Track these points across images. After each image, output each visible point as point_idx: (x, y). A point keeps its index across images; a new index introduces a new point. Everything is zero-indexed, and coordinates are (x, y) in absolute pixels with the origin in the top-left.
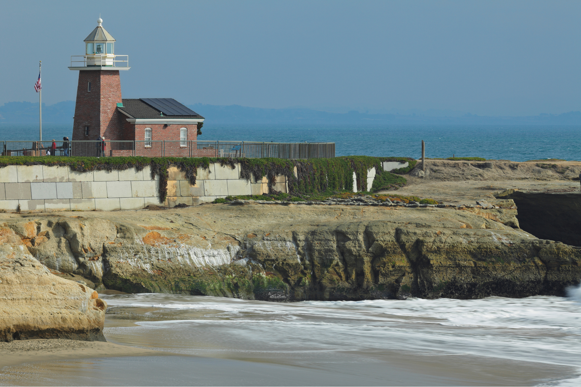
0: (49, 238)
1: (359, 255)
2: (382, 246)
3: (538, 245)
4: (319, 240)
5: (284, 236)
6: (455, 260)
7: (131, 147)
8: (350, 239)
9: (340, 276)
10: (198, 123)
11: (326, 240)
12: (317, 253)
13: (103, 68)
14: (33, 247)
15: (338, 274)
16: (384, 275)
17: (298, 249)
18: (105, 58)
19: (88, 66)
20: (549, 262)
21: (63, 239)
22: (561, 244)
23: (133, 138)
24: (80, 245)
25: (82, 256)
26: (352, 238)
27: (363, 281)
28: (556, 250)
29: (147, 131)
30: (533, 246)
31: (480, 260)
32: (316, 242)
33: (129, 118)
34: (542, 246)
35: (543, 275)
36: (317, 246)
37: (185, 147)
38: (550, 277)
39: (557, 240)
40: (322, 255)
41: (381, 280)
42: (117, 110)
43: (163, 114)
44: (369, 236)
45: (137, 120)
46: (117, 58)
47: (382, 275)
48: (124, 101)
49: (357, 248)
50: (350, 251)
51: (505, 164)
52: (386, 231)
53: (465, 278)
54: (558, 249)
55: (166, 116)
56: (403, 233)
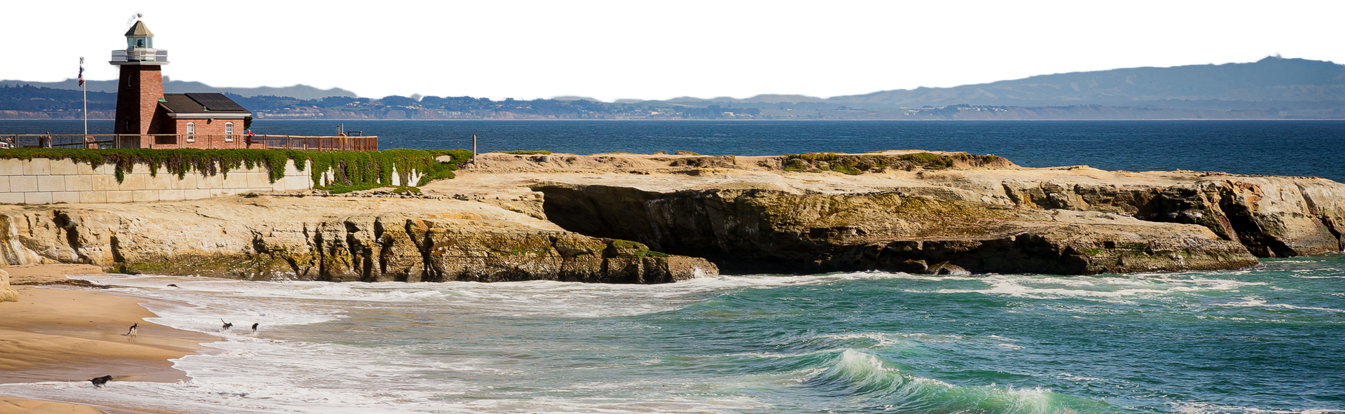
0: (48, 228)
1: (368, 246)
2: (390, 237)
3: (554, 236)
4: (328, 231)
5: (295, 228)
6: (467, 250)
7: (173, 140)
8: (358, 230)
9: (348, 266)
10: (246, 117)
11: (336, 230)
12: (325, 243)
13: (142, 63)
14: (31, 238)
15: (347, 264)
16: (391, 265)
17: (307, 240)
18: (144, 53)
19: (129, 61)
20: (565, 252)
21: (62, 229)
22: (579, 236)
23: (175, 132)
24: (79, 235)
25: (81, 246)
26: (361, 229)
27: (370, 271)
28: (572, 241)
29: (189, 125)
30: (550, 237)
31: (494, 250)
32: (325, 233)
33: (170, 112)
34: (558, 237)
35: (559, 265)
36: (326, 236)
37: (231, 142)
38: (566, 268)
39: (574, 231)
40: (331, 245)
41: (388, 268)
42: (159, 106)
43: (207, 108)
44: (378, 229)
45: (178, 115)
46: (157, 53)
47: (389, 265)
48: (165, 95)
49: (366, 238)
50: (358, 242)
51: (562, 158)
52: (396, 222)
53: (478, 267)
54: (575, 240)
55: (210, 110)
56: (412, 224)
